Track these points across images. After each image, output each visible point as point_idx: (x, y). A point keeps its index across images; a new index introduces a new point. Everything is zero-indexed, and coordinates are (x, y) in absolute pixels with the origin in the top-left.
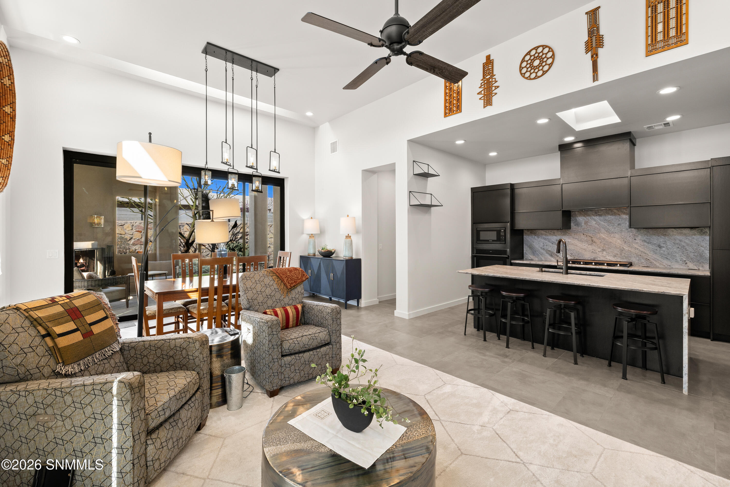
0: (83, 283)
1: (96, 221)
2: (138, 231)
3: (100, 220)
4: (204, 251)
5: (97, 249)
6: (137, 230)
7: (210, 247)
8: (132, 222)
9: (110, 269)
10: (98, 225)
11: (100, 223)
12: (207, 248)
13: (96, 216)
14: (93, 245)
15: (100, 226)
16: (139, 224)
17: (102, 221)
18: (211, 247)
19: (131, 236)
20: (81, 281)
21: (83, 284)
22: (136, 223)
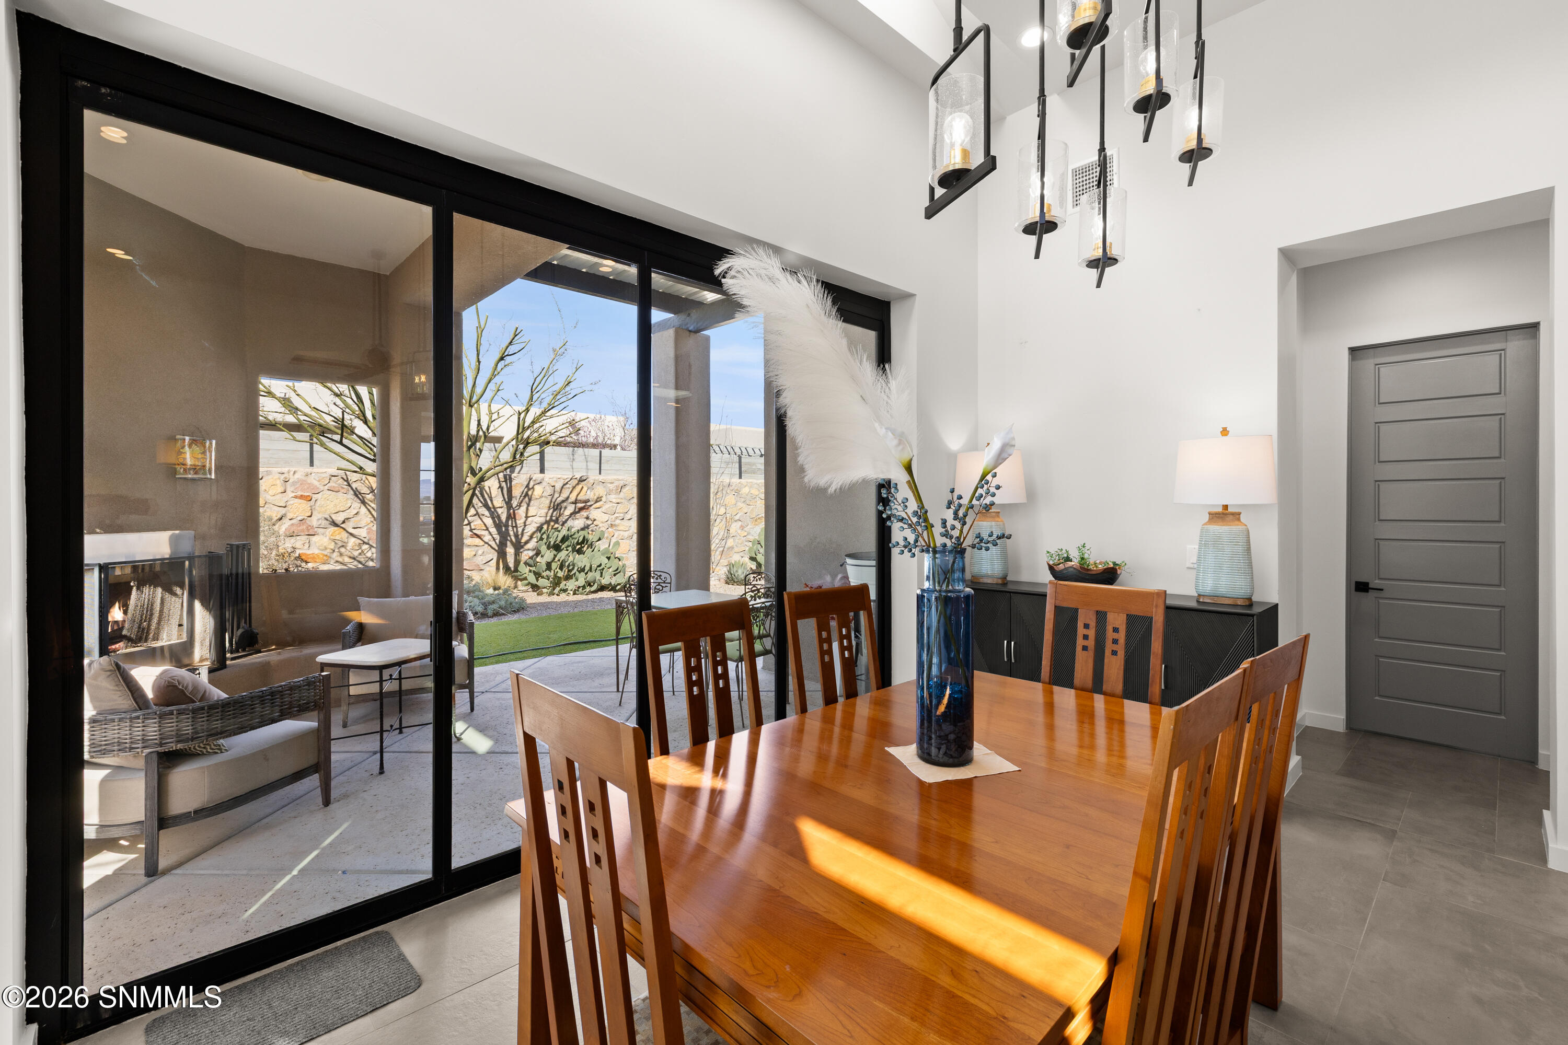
0: (139, 724)
1: (189, 457)
2: (301, 497)
3: (204, 453)
4: (480, 552)
5: (191, 558)
6: (300, 493)
7: (494, 540)
8: (285, 470)
9: (238, 628)
10: (196, 473)
11: (204, 466)
12: (486, 543)
13: (187, 438)
14: (174, 541)
15: (205, 474)
16: (303, 478)
17: (211, 460)
18: (497, 541)
19: (283, 511)
20: (131, 719)
21: (138, 732)
22: (295, 473)
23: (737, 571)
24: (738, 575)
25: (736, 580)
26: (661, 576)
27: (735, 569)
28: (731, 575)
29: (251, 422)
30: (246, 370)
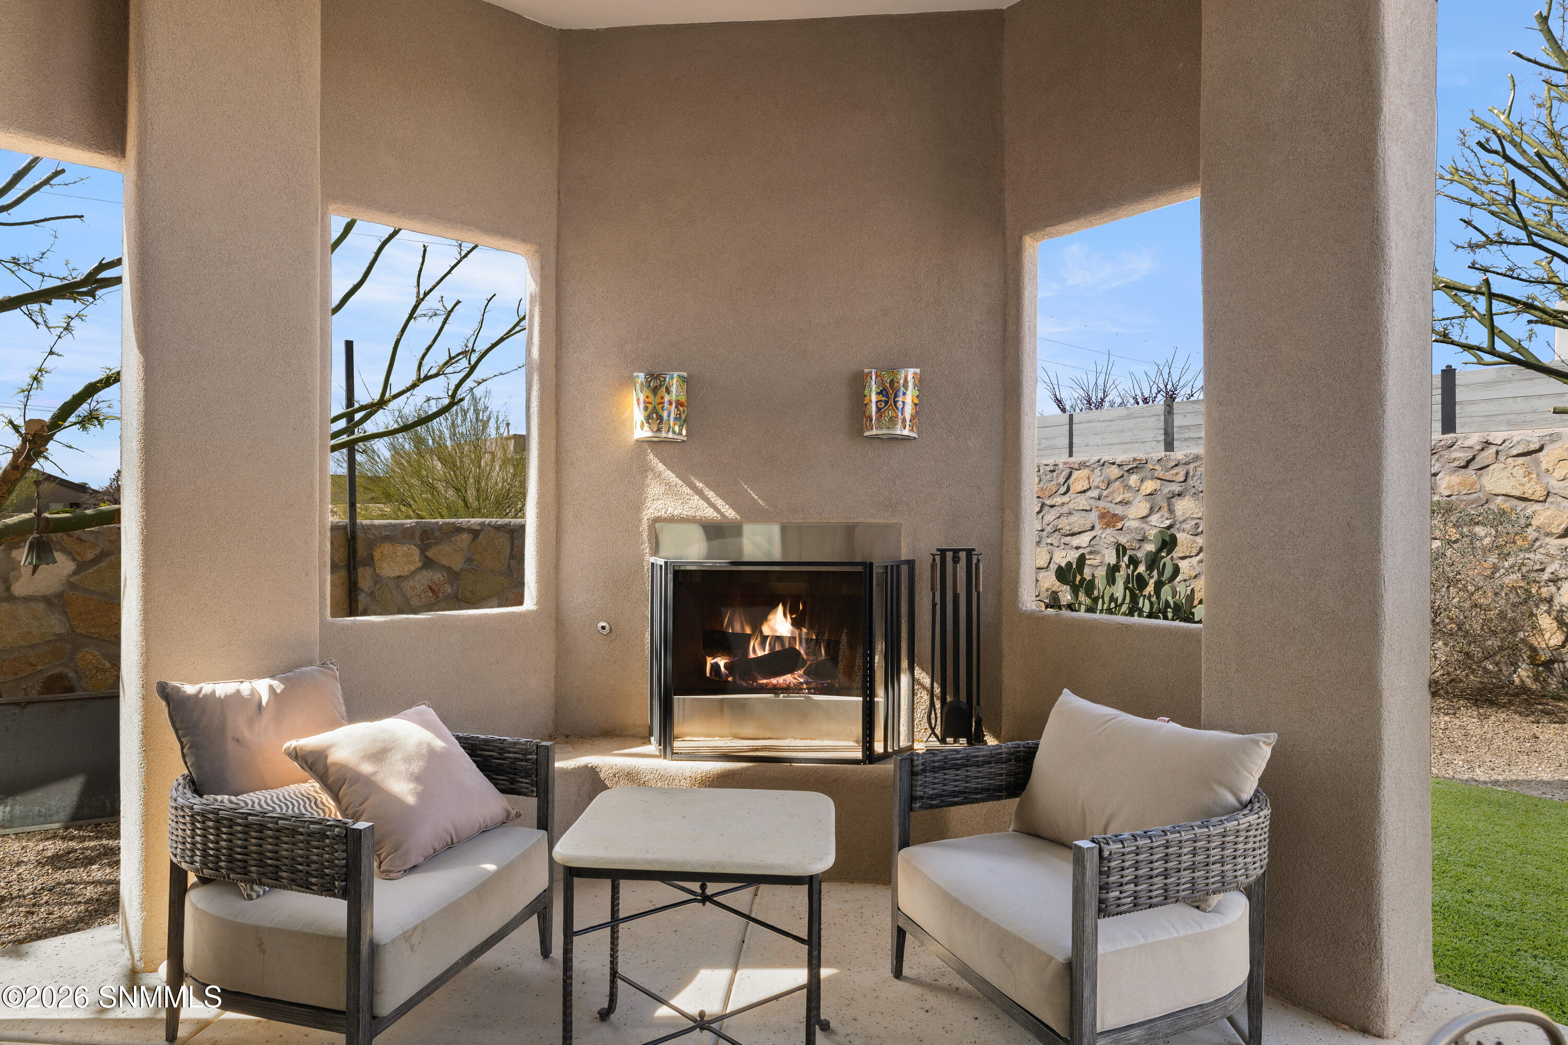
29: (1011, 328)
30: (1004, 234)
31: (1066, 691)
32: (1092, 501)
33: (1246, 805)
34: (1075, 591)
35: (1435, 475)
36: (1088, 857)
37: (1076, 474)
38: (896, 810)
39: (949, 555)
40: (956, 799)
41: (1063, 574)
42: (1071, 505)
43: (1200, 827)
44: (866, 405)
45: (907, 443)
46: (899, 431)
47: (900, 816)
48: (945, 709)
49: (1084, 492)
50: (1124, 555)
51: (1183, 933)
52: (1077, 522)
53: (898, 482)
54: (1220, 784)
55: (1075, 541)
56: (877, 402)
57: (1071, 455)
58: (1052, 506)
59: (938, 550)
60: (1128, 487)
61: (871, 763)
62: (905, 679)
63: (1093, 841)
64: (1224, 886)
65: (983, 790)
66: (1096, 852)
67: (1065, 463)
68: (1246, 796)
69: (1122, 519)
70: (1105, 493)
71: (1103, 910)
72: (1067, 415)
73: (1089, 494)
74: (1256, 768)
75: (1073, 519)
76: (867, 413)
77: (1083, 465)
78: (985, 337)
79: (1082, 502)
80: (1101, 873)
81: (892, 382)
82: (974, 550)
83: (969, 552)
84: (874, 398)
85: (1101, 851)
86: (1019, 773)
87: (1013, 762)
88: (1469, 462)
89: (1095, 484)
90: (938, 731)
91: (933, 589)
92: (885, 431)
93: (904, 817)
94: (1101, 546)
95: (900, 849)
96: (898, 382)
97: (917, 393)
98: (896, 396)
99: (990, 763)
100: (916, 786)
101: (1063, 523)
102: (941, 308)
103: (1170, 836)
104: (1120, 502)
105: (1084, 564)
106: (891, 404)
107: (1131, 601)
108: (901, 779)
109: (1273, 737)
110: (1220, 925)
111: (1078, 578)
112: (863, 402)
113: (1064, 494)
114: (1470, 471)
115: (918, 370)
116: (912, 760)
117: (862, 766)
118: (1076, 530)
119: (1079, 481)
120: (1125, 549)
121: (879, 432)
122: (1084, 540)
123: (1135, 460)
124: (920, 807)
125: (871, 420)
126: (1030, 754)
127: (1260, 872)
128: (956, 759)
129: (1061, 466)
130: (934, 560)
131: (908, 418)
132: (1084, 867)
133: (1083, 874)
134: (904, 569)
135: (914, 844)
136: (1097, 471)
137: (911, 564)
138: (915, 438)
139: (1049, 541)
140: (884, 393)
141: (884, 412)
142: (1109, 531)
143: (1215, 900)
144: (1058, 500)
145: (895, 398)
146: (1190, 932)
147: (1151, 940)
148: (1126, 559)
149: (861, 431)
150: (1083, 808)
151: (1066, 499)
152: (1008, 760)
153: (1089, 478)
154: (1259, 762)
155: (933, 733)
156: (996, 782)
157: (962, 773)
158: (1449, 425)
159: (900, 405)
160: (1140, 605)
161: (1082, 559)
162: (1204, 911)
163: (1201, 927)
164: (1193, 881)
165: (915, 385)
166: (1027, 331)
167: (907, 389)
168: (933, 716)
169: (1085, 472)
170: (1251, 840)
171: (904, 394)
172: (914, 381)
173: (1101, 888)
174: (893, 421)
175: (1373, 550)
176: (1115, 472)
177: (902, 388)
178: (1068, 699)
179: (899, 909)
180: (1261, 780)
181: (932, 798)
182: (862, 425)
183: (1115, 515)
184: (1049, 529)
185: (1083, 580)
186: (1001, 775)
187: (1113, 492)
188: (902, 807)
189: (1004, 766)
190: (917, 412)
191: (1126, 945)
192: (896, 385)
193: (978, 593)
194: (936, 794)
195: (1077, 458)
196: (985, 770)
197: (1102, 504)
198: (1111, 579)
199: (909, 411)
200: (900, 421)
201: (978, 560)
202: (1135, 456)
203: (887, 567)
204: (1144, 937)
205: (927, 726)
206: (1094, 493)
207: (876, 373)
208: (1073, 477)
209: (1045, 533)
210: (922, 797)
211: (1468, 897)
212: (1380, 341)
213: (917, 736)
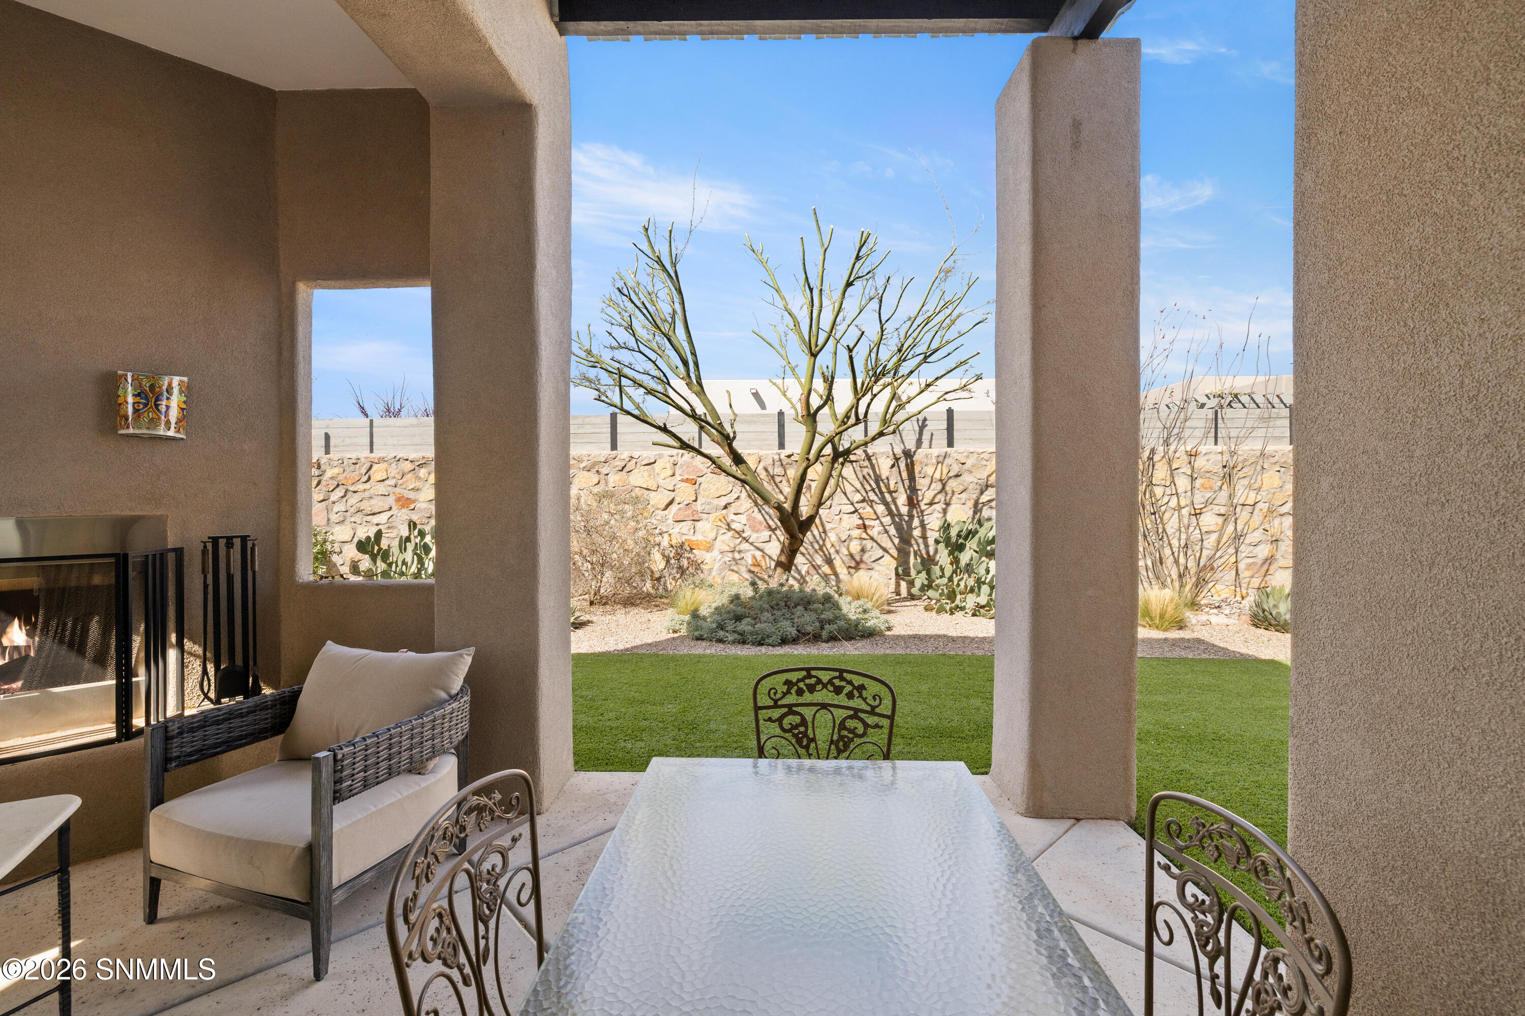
2: (688, 480)
6: (686, 476)
19: (672, 495)
23: (1275, 606)
24: (1278, 613)
25: (1273, 622)
26: (862, 688)
27: (1271, 602)
28: (1264, 611)
29: (286, 354)
30: (278, 276)
31: (329, 642)
32: (389, 488)
33: (454, 698)
34: (374, 558)
35: (607, 475)
36: (323, 764)
37: (375, 467)
38: (147, 775)
39: (222, 542)
40: (218, 750)
41: (362, 546)
42: (372, 491)
43: (416, 720)
44: (120, 404)
45: (173, 443)
46: (161, 431)
47: (152, 779)
48: (219, 674)
49: (383, 481)
50: (414, 529)
51: (405, 794)
52: (377, 504)
53: (162, 477)
54: (436, 687)
55: (376, 519)
56: (134, 403)
57: (372, 451)
58: (355, 492)
59: (209, 538)
60: (418, 478)
61: (127, 739)
62: (172, 655)
63: (329, 751)
64: (434, 753)
65: (246, 736)
66: (331, 759)
67: (366, 458)
68: (454, 692)
69: (414, 502)
70: (400, 482)
71: (338, 797)
72: (368, 420)
73: (387, 482)
74: (460, 672)
75: (373, 502)
76: (122, 413)
77: (381, 460)
78: (260, 358)
79: (382, 489)
80: (335, 772)
81: (152, 387)
82: (249, 536)
83: (244, 539)
84: (130, 400)
85: (335, 756)
86: (284, 714)
87: (278, 706)
88: (623, 468)
89: (392, 475)
90: (212, 695)
91: (204, 571)
92: (145, 431)
93: (158, 779)
94: (396, 522)
95: (152, 808)
96: (160, 387)
97: (185, 399)
98: (157, 399)
99: (255, 711)
100: (171, 749)
101: (366, 506)
102: (212, 326)
103: (393, 731)
104: (413, 489)
105: (381, 536)
106: (151, 407)
107: (418, 563)
108: (152, 746)
109: (472, 650)
110: (433, 780)
111: (376, 548)
112: (116, 401)
113: (366, 482)
114: (624, 473)
115: (185, 379)
116: (166, 727)
117: (117, 745)
118: (376, 510)
119: (378, 473)
120: (415, 525)
121: (137, 432)
122: (383, 518)
123: (424, 458)
124: (176, 766)
125: (127, 419)
126: (295, 696)
127: (461, 738)
128: (218, 716)
129: (363, 460)
130: (205, 547)
131: (173, 420)
132: (320, 772)
133: (320, 777)
134: (171, 557)
135: (170, 799)
136: (394, 465)
137: (179, 552)
138: (182, 439)
139: (353, 519)
140: (143, 396)
141: (143, 413)
142: (404, 510)
143: (431, 765)
144: (360, 487)
145: (155, 402)
146: (411, 791)
147: (380, 806)
148: (416, 532)
149: (114, 429)
150: (337, 727)
151: (367, 486)
152: (273, 706)
153: (387, 471)
154: (463, 667)
155: (206, 696)
156: (262, 726)
157: (224, 726)
158: (614, 446)
159: (163, 408)
160: (426, 566)
161: (379, 534)
162: (424, 774)
163: (419, 785)
164: (411, 757)
165: (181, 392)
166: (301, 359)
167: (171, 395)
168: (206, 683)
169: (383, 466)
170: (455, 719)
171: (168, 399)
172: (180, 389)
173: (335, 783)
174: (154, 423)
175: (532, 529)
176: (408, 466)
177: (165, 393)
178: (331, 648)
179: (151, 862)
180: (466, 680)
181: (190, 754)
182: (116, 423)
183: (408, 499)
184: (352, 510)
185: (380, 549)
186: (267, 719)
187: (407, 481)
188: (155, 771)
189: (270, 711)
190: (184, 416)
191: (360, 816)
192: (157, 389)
193: (254, 572)
194: (195, 751)
195: (377, 454)
196: (251, 718)
197: (397, 490)
198: (403, 548)
199: (174, 415)
200: (163, 423)
201: (254, 545)
202: (424, 455)
203: (147, 556)
204: (375, 806)
205: (200, 693)
206: (392, 482)
207: (133, 376)
208: (374, 469)
209: (349, 514)
210: (178, 757)
211: (600, 718)
212: (536, 403)
213: (187, 703)
